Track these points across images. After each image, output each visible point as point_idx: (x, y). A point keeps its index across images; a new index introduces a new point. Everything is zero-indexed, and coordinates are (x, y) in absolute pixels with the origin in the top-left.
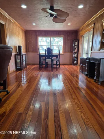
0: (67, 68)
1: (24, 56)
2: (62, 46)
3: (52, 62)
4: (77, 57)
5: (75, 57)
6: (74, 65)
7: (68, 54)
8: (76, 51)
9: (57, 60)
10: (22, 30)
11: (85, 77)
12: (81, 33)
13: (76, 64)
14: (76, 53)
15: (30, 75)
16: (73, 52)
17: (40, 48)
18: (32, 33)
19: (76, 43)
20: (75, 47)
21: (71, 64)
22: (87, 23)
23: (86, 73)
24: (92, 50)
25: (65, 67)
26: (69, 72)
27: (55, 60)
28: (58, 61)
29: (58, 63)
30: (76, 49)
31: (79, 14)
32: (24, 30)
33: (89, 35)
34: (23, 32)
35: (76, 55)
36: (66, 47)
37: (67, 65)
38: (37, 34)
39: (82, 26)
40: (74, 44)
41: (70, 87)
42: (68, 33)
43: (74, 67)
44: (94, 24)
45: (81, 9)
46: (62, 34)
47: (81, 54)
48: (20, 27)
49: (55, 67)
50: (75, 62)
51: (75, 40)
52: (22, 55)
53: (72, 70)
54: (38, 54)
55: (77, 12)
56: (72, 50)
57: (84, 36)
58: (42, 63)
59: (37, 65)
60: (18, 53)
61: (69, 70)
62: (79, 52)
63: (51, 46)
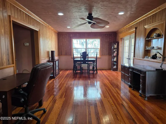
0: (106, 75)
1: (57, 62)
2: (98, 48)
3: (88, 67)
4: (117, 62)
5: (114, 61)
6: (113, 70)
7: (106, 58)
8: (115, 54)
9: (94, 65)
10: (55, 32)
11: (128, 88)
12: (121, 36)
13: (116, 70)
14: (116, 57)
15: (65, 85)
16: (112, 56)
17: (74, 51)
18: (65, 35)
19: (116, 46)
20: (114, 50)
21: (110, 69)
22: (128, 26)
23: (129, 84)
24: (134, 57)
25: (103, 73)
26: (109, 81)
27: (91, 64)
28: (95, 67)
29: (95, 69)
30: (116, 52)
31: (119, 19)
32: (57, 32)
33: (130, 38)
34: (56, 34)
35: (115, 60)
36: (104, 50)
37: (105, 70)
38: (71, 35)
39: (122, 29)
40: (113, 47)
41: (113, 104)
42: (105, 34)
43: (114, 73)
44: (136, 28)
45: (121, 15)
46: (99, 36)
47: (121, 57)
48: (52, 30)
49: (91, 73)
50: (115, 67)
51: (114, 42)
52: (56, 61)
53: (112, 78)
54: (72, 58)
55: (117, 18)
56: (110, 53)
57: (124, 39)
58: (77, 68)
59: (70, 70)
60: (51, 59)
61: (108, 78)
62: (119, 56)
63: (86, 49)
